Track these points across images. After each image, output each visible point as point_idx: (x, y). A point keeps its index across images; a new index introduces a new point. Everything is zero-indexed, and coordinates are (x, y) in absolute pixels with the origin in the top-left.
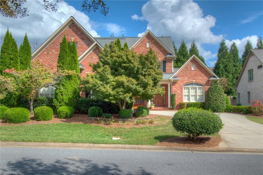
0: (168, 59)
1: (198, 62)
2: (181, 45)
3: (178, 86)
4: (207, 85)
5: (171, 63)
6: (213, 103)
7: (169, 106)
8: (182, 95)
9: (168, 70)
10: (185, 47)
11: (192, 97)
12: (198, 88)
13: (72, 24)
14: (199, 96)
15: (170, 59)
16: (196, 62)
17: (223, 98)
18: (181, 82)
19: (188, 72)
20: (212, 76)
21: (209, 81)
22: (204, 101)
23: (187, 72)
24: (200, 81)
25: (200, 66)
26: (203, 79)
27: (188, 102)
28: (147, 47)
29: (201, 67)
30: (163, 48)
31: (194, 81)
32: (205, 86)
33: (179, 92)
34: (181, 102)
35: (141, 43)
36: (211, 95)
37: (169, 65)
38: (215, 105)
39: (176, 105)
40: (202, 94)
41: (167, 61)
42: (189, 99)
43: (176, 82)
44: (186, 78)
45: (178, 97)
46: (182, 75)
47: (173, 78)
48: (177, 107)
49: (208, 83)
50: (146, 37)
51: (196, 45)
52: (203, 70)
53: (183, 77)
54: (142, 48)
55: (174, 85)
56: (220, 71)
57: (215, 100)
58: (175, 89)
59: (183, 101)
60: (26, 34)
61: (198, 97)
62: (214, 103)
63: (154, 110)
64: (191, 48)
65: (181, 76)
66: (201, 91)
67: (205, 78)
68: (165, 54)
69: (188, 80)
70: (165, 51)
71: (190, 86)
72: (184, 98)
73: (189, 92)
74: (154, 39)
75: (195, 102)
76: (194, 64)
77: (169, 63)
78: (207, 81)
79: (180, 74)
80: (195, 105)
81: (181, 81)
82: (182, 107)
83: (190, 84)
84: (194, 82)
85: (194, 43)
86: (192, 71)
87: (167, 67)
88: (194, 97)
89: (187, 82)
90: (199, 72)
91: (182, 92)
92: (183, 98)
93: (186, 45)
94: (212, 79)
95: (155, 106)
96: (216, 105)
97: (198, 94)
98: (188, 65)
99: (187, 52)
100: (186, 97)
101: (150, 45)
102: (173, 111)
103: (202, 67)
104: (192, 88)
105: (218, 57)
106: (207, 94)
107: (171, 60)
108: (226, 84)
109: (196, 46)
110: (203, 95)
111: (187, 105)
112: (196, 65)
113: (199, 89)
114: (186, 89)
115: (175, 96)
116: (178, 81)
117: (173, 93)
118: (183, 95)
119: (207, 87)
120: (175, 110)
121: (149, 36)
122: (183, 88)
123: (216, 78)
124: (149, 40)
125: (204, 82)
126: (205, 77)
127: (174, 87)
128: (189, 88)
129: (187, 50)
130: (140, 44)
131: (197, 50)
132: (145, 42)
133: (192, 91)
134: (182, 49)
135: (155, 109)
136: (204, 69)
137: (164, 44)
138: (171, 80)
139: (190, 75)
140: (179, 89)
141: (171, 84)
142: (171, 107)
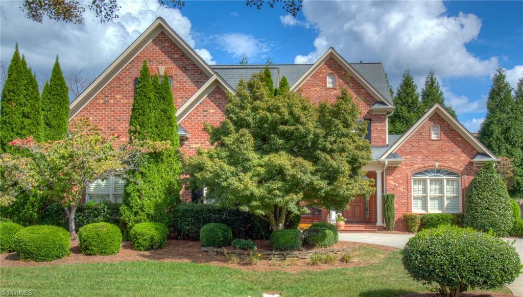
0: (376, 115)
1: (445, 121)
2: (402, 82)
3: (400, 176)
4: (468, 175)
5: (383, 124)
6: (483, 214)
7: (379, 222)
8: (408, 197)
9: (376, 140)
10: (413, 85)
11: (433, 202)
12: (445, 181)
13: (160, 34)
14: (448, 199)
15: (379, 115)
16: (443, 120)
17: (505, 203)
18: (406, 166)
19: (423, 143)
20: (478, 153)
21: (471, 163)
22: (460, 211)
23: (420, 143)
24: (452, 163)
25: (452, 130)
26: (457, 159)
27: (424, 212)
28: (328, 87)
29: (453, 132)
30: (363, 88)
31: (437, 164)
32: (462, 175)
33: (402, 190)
34: (408, 214)
35: (315, 76)
36: (478, 198)
37: (378, 128)
38: (486, 220)
39: (396, 219)
40: (455, 195)
41: (373, 119)
42: (425, 207)
43: (396, 167)
44: (419, 158)
45: (401, 201)
46: (408, 150)
47: (387, 157)
48: (398, 224)
49: (469, 168)
50: (326, 63)
51: (436, 81)
52: (458, 139)
53: (410, 155)
54: (316, 89)
55: (390, 175)
56: (494, 141)
57: (487, 209)
58: (394, 183)
59: (411, 210)
60: (57, 58)
61: (446, 202)
62: (485, 216)
63: (345, 230)
64: (425, 89)
65: (407, 154)
66: (453, 188)
67: (462, 158)
68: (369, 103)
69: (423, 162)
70: (370, 95)
71: (428, 175)
72: (413, 204)
73: (425, 191)
74: (344, 69)
75: (440, 212)
76: (439, 125)
77: (379, 123)
78: (467, 165)
79: (404, 148)
80: (439, 220)
81: (406, 165)
82: (410, 224)
83: (426, 171)
84: (437, 166)
85: (432, 77)
86: (433, 142)
87: (374, 132)
88: (436, 202)
89: (422, 166)
90: (449, 144)
91: (408, 189)
92: (411, 203)
93: (413, 82)
94: (478, 159)
95: (346, 222)
96: (490, 220)
97: (445, 195)
98: (423, 127)
99: (417, 98)
100: (419, 202)
101: (334, 83)
102: (389, 233)
103: (456, 131)
104: (431, 181)
105: (488, 108)
106: (468, 195)
107: (383, 117)
108: (509, 172)
109: (438, 84)
110: (457, 197)
111: (421, 220)
112: (441, 127)
113: (448, 184)
114: (419, 184)
115: (393, 199)
116: (399, 163)
117: (388, 193)
118: (411, 197)
119: (468, 179)
120: (393, 232)
121: (332, 61)
122: (412, 181)
123: (489, 157)
124: (332, 70)
125: (460, 167)
126: (464, 155)
127: (391, 177)
128: (425, 181)
129: (416, 93)
130: (310, 80)
131: (439, 92)
132: (323, 75)
133: (433, 187)
134: (405, 91)
135: (347, 229)
136: (461, 137)
137: (366, 80)
138: (385, 162)
139: (428, 150)
140: (401, 183)
141: (383, 172)
142: (384, 225)
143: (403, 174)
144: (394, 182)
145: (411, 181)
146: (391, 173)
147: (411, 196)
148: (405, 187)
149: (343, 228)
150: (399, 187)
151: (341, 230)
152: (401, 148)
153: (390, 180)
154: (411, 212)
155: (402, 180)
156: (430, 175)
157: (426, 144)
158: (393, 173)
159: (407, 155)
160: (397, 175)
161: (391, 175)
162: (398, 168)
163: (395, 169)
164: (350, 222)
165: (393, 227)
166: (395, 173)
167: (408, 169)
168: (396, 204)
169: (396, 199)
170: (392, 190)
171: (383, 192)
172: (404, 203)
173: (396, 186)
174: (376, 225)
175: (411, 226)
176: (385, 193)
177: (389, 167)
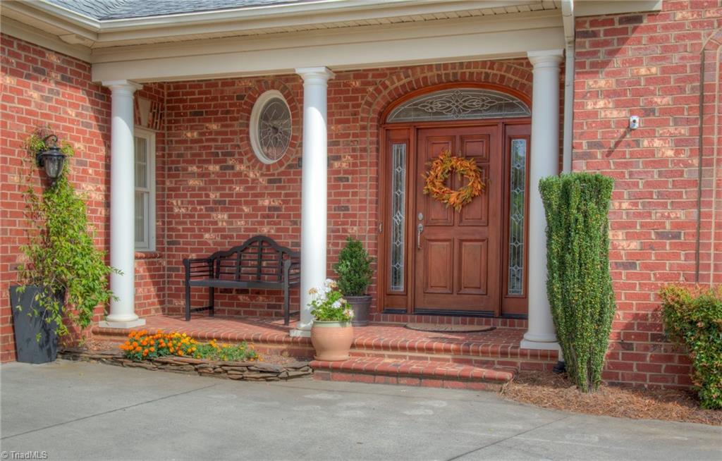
3: (654, 69)
18: (696, 5)
33: (670, 153)
34: (690, 295)
39: (619, 318)
43: (635, 19)
55: (598, 67)
58: (615, 114)
59: (720, 267)
81: (698, 1)
82: (700, 358)
117: (582, 168)
120: (589, 396)
127: (602, 82)
140: (664, 111)
141: (564, 58)
142: (556, 347)
143: (675, 59)
144: (618, 105)
146: (602, 57)
148: (684, 130)
149: (340, 356)
150: (651, 134)
151: (325, 368)
153: (596, 94)
154: (720, 278)
155: (667, 91)
158: (612, 53)
160: (638, 62)
161: (605, 64)
162: (645, 22)
163: (630, 26)
164: (434, 313)
165: (602, 361)
166: (630, 51)
167: (711, 24)
168: (621, 234)
169: (625, 205)
170: (609, 154)
171: (560, 168)
172: (676, 225)
173: (630, 129)
174: (524, 345)
175: (708, 370)
176: (566, 172)
177: (595, 21)
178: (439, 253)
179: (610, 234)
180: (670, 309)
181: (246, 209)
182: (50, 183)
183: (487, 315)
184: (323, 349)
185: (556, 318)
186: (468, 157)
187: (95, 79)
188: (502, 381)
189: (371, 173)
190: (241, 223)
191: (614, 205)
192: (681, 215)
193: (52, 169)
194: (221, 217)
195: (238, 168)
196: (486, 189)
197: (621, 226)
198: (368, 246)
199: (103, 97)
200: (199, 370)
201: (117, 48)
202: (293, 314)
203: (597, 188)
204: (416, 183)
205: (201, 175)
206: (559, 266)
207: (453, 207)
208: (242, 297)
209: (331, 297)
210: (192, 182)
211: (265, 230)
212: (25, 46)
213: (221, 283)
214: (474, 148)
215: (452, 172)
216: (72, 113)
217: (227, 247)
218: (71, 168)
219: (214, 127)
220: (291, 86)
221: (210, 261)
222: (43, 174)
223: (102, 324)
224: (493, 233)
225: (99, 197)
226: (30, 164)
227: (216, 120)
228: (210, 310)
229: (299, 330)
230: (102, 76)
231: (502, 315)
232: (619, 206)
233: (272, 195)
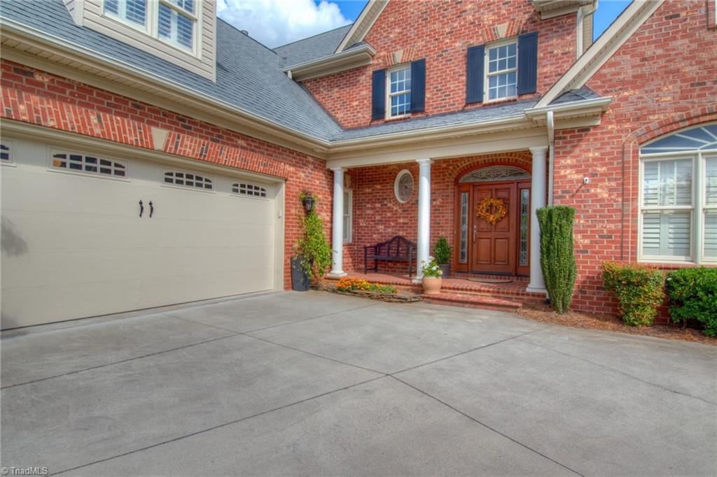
0: (549, 21)
3: (597, 154)
5: (569, 38)
7: (535, 284)
8: (626, 216)
9: (547, 80)
18: (619, 122)
19: (681, 44)
23: (672, 44)
27: (681, 260)
33: (606, 195)
34: (618, 267)
37: (557, 51)
39: (579, 278)
41: (543, 31)
43: (586, 129)
44: (668, 93)
45: (599, 226)
46: (629, 73)
47: (554, 102)
48: (588, 291)
53: (634, 88)
55: (566, 154)
58: (576, 177)
59: (634, 253)
65: (624, 85)
69: (683, 103)
71: (700, 144)
72: (640, 235)
73: (688, 191)
77: (558, 37)
79: (613, 71)
81: (620, 119)
82: (623, 299)
87: (545, 62)
89: (676, 116)
91: (627, 191)
92: (635, 232)
100: (667, 231)
107: (570, 21)
111: (668, 287)
115: (571, 220)
116: (594, 117)
117: (558, 203)
118: (635, 216)
120: (563, 317)
122: (641, 165)
127: (568, 161)
128: (687, 163)
135: (447, 294)
138: (545, 114)
139: (699, 63)
140: (602, 175)
141: (549, 149)
142: (545, 291)
143: (608, 149)
144: (578, 172)
145: (636, 168)
146: (568, 148)
147: (635, 211)
148: (613, 184)
149: (436, 293)
150: (596, 186)
151: (428, 298)
152: (605, 71)
153: (565, 167)
154: (634, 259)
155: (604, 165)
156: (709, 144)
157: (694, 46)
158: (574, 146)
159: (626, 89)
160: (588, 150)
161: (570, 152)
162: (592, 131)
163: (584, 133)
164: (482, 273)
165: (570, 299)
166: (584, 145)
167: (627, 131)
168: (579, 236)
169: (582, 222)
170: (573, 196)
171: (547, 203)
172: (610, 231)
173: (584, 184)
174: (528, 290)
175: (628, 306)
176: (550, 205)
177: (565, 131)
178: (484, 244)
179: (574, 236)
180: (606, 274)
181: (392, 224)
182: (308, 213)
183: (509, 275)
184: (428, 289)
185: (545, 278)
186: (499, 199)
187: (327, 167)
188: (517, 307)
189: (451, 207)
190: (390, 230)
191: (576, 221)
192: (612, 226)
193: (309, 206)
194: (381, 227)
195: (389, 205)
196: (508, 214)
197: (580, 232)
198: (449, 241)
199: (331, 174)
200: (371, 297)
201: (337, 153)
202: (413, 272)
203: (567, 213)
204: (472, 211)
205: (372, 209)
206: (546, 251)
207: (491, 223)
208: (390, 264)
209: (431, 265)
210: (368, 212)
211: (401, 233)
212: (299, 154)
213: (380, 257)
214: (503, 194)
215: (491, 206)
216: (317, 182)
217: (384, 241)
218: (316, 206)
219: (378, 187)
220: (414, 168)
221: (375, 247)
222: (305, 209)
223: (328, 275)
224: (512, 235)
225: (328, 219)
226: (300, 205)
227: (380, 184)
228: (375, 270)
229: (416, 280)
230: (330, 166)
231: (517, 275)
232: (579, 221)
233: (404, 217)
